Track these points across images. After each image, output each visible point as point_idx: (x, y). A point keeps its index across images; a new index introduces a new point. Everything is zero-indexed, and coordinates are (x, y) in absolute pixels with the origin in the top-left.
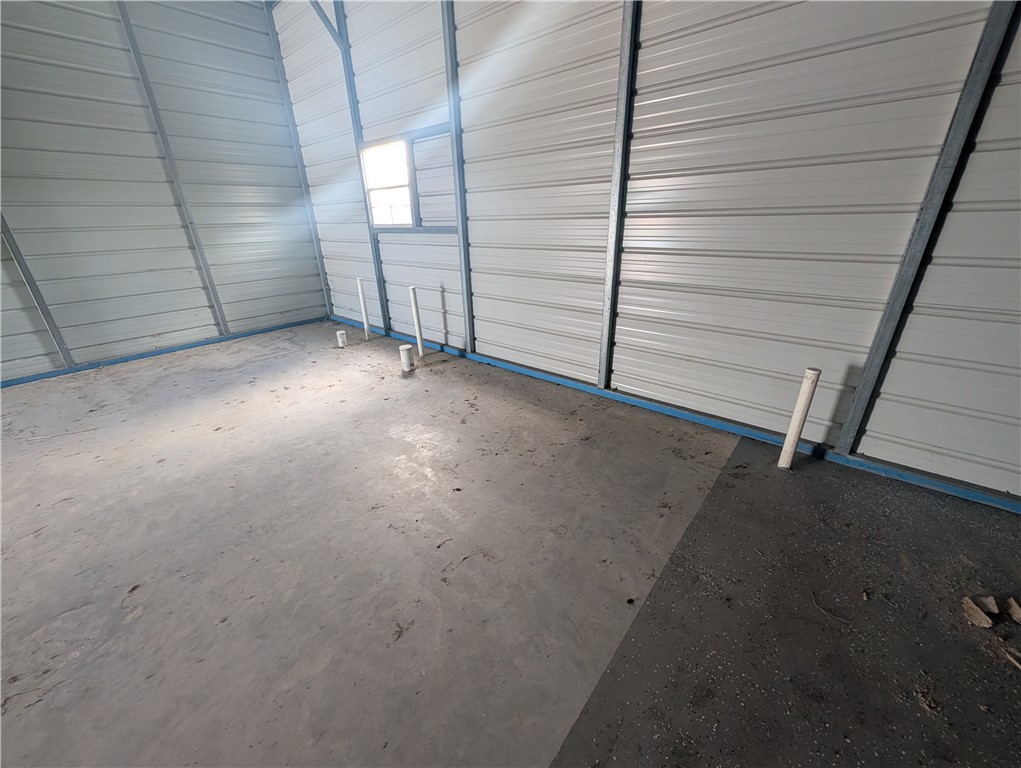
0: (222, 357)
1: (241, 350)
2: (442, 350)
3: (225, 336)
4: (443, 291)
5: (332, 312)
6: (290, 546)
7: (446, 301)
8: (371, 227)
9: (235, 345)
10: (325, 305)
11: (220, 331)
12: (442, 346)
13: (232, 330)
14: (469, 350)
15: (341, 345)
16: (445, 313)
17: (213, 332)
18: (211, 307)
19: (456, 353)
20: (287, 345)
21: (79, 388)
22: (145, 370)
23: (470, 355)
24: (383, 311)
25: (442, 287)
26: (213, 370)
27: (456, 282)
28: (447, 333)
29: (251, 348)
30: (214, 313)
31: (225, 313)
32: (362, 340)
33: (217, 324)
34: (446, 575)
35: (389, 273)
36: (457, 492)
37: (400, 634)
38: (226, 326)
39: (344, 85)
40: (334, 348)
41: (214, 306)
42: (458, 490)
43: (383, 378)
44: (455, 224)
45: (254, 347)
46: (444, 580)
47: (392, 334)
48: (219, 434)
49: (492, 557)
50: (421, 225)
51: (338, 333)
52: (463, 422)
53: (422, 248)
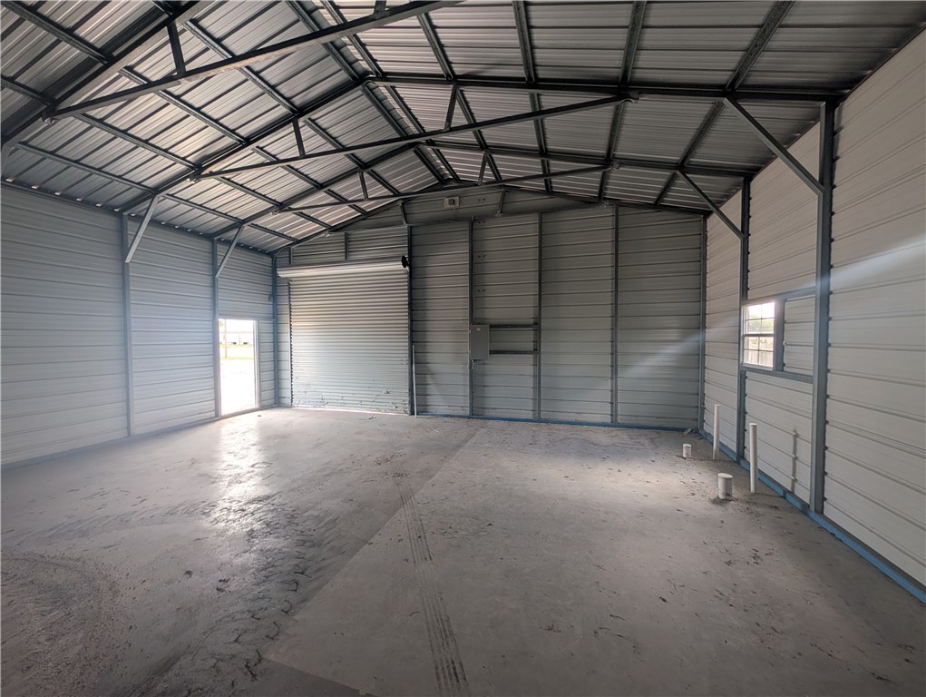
0: (602, 437)
1: (616, 435)
2: (784, 497)
3: (614, 424)
4: (796, 436)
5: (702, 427)
6: (546, 552)
7: (798, 447)
8: (740, 365)
9: (615, 431)
10: (697, 420)
11: (612, 419)
12: (786, 491)
13: (619, 421)
14: (812, 508)
15: (684, 456)
16: (795, 459)
17: (608, 419)
18: (612, 403)
19: (798, 505)
20: (646, 442)
21: (534, 431)
22: (564, 431)
23: (813, 514)
24: (738, 439)
25: (795, 431)
26: (592, 443)
27: (807, 429)
28: (795, 481)
29: (624, 436)
30: (612, 407)
31: (618, 409)
32: (709, 458)
33: (612, 415)
34: (599, 631)
35: (750, 405)
36: (661, 601)
37: (550, 629)
38: (616, 417)
39: (739, 262)
40: (677, 456)
41: (613, 403)
42: (664, 600)
43: (694, 494)
44: (811, 373)
45: (625, 437)
46: (595, 632)
47: (742, 462)
48: (565, 480)
49: (639, 653)
50: (782, 370)
51: (684, 445)
52: (729, 563)
53: (781, 390)
